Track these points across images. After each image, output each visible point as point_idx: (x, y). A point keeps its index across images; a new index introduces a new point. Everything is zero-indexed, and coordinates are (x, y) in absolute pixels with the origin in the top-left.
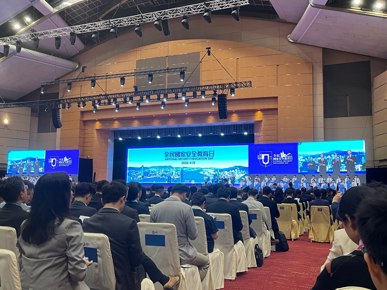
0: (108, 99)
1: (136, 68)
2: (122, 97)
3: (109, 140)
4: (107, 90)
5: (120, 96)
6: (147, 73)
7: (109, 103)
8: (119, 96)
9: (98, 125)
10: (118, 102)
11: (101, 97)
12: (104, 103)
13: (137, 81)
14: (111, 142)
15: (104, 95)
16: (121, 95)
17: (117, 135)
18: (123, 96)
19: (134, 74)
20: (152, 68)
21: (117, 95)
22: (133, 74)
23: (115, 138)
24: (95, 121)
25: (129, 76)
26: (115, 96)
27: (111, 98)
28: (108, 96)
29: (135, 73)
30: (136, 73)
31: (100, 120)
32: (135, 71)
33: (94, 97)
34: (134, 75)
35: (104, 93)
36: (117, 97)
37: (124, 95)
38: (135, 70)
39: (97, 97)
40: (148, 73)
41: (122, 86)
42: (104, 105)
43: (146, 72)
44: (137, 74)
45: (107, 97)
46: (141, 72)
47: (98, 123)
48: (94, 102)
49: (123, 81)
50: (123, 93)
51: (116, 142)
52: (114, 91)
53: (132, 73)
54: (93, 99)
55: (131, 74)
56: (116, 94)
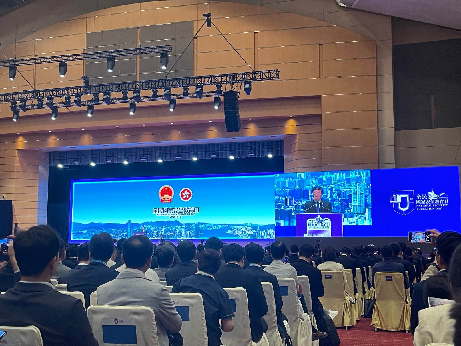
0: (38, 98)
1: (87, 47)
2: (62, 95)
3: (40, 168)
4: (36, 83)
5: (59, 93)
6: (104, 55)
7: (40, 105)
8: (57, 94)
9: (21, 143)
10: (55, 104)
11: (26, 95)
12: (31, 105)
13: (88, 67)
14: (43, 171)
15: (31, 92)
16: (61, 92)
17: (54, 159)
18: (65, 93)
19: (83, 56)
20: (114, 46)
21: (55, 91)
22: (80, 57)
23: (50, 163)
24: (15, 136)
25: (73, 60)
26: (51, 94)
27: (44, 96)
28: (39, 94)
29: (85, 55)
30: (87, 54)
31: (25, 135)
32: (85, 51)
33: (14, 96)
34: (82, 59)
35: (31, 89)
36: (54, 95)
37: (66, 91)
38: (84, 49)
39: (20, 95)
40: (107, 54)
41: (62, 76)
42: (32, 109)
43: (102, 53)
44: (87, 56)
45: (37, 96)
46: (95, 54)
47: (21, 139)
48: (14, 103)
49: (63, 68)
50: (64, 89)
51: (53, 172)
52: (50, 85)
53: (78, 55)
54: (13, 99)
55: (77, 57)
56: (52, 90)
